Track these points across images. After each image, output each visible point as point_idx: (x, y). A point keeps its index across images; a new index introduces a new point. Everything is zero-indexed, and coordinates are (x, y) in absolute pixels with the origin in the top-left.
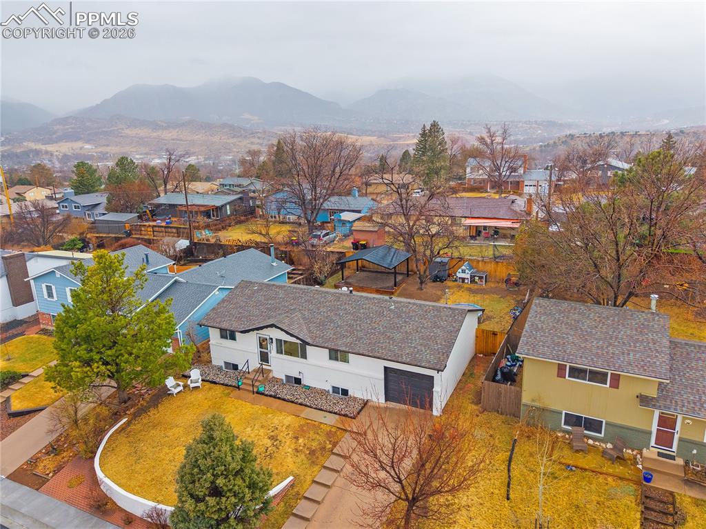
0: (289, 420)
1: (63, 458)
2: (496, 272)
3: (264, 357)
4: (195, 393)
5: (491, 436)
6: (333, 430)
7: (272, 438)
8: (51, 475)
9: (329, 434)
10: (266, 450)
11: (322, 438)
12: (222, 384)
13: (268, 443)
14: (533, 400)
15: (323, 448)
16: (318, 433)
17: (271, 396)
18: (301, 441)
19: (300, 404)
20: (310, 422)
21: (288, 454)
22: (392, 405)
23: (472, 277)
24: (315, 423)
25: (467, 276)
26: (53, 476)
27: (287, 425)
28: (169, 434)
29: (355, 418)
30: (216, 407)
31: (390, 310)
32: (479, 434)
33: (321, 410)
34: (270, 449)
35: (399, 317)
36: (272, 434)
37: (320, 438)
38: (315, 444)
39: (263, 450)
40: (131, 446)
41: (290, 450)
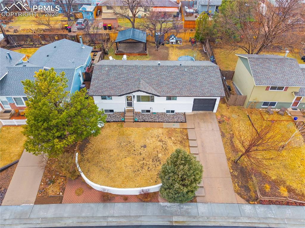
0: (160, 131)
1: (59, 183)
2: (184, 37)
3: (130, 104)
4: (104, 130)
5: (238, 116)
6: (182, 130)
7: (161, 141)
8: (61, 194)
9: (181, 132)
10: (163, 147)
11: (180, 135)
12: (114, 122)
13: (161, 144)
14: (254, 100)
15: (184, 139)
16: (177, 133)
17: (142, 122)
18: (173, 138)
19: (158, 122)
20: (169, 129)
21: (172, 146)
22: (195, 112)
23: (177, 41)
24: (172, 129)
25: (174, 41)
26: (63, 194)
27: (161, 133)
28: (111, 154)
29: (186, 122)
30: (122, 134)
31: (186, 71)
32: (234, 116)
33: (169, 122)
34: (163, 146)
35: (192, 74)
36: (159, 139)
37: (179, 135)
38: (179, 138)
39: (161, 147)
40: (97, 166)
41: (172, 144)
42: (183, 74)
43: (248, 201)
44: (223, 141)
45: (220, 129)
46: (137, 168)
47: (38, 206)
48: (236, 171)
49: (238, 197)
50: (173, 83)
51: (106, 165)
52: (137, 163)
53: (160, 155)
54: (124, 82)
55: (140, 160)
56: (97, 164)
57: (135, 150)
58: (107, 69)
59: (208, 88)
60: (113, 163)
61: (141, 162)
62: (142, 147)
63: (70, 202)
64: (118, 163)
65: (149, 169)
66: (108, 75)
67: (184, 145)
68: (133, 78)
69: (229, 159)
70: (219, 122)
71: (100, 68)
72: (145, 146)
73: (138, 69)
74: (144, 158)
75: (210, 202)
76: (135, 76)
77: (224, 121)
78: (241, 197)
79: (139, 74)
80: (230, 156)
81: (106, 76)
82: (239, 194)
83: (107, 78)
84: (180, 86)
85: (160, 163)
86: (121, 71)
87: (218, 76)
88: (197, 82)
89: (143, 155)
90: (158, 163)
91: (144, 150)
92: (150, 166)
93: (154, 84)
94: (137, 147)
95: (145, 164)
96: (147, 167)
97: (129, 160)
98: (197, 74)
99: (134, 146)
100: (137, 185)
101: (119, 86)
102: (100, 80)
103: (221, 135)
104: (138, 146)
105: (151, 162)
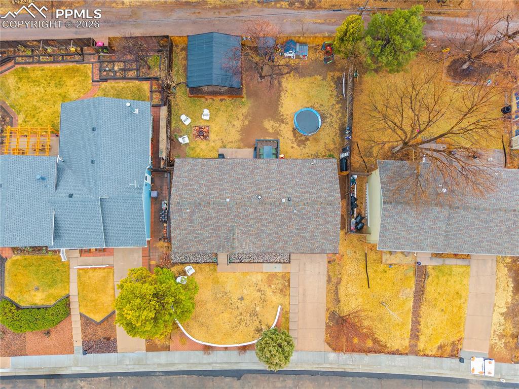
0: (259, 276)
2: (314, 42)
5: (355, 252)
6: (284, 274)
7: (259, 290)
8: (167, 343)
9: (283, 277)
12: (205, 263)
13: (259, 294)
15: (285, 286)
16: (278, 279)
17: (239, 262)
18: (273, 286)
19: (257, 263)
20: (270, 273)
21: (272, 296)
24: (273, 273)
25: (293, 55)
26: (169, 343)
27: (260, 280)
28: (208, 308)
29: (290, 263)
30: (216, 282)
31: (295, 214)
32: (349, 253)
33: (271, 263)
34: (262, 297)
35: (303, 218)
36: (257, 288)
37: (280, 282)
38: (280, 286)
39: (260, 299)
40: (196, 321)
41: (271, 293)
42: (290, 219)
43: (334, 350)
44: (327, 288)
45: (328, 272)
46: (234, 324)
47: (150, 354)
48: (332, 321)
49: (327, 346)
50: (276, 233)
51: (204, 321)
52: (234, 319)
53: (258, 309)
54: (213, 233)
55: (238, 316)
56: (195, 318)
57: (231, 304)
58: (188, 211)
59: (320, 241)
60: (210, 318)
61: (239, 318)
62: (239, 299)
63: (177, 350)
64: (216, 319)
65: (247, 325)
66: (191, 221)
67: (284, 293)
68: (225, 225)
69: (328, 309)
70: (329, 262)
71: (179, 209)
72: (242, 299)
73: (231, 210)
74: (241, 313)
75: (301, 350)
76: (227, 223)
77: (334, 260)
78: (329, 346)
79: (233, 219)
80: (330, 306)
81: (190, 223)
82: (328, 344)
83: (191, 226)
84: (285, 238)
85: (258, 318)
86: (208, 214)
87: (337, 221)
88: (308, 231)
89: (240, 310)
90: (256, 317)
91: (241, 303)
92: (248, 322)
93: (253, 235)
94: (233, 300)
95: (243, 320)
96: (245, 323)
97: (226, 315)
98: (309, 218)
99: (230, 298)
100: (236, 341)
101: (207, 238)
102: (183, 230)
103: (327, 281)
104: (235, 298)
105: (248, 317)
